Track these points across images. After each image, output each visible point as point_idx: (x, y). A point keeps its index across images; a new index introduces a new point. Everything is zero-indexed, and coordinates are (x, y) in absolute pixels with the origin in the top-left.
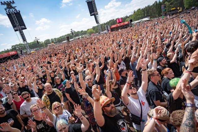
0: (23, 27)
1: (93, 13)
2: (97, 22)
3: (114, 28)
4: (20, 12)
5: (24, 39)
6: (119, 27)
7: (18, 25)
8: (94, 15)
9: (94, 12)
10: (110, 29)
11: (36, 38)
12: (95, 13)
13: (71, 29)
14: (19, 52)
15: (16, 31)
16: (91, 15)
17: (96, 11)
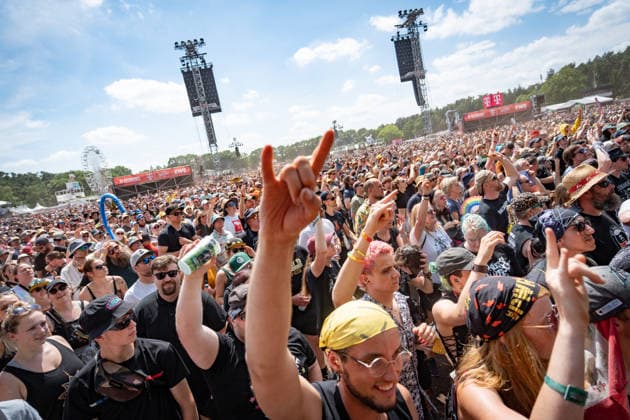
0: (214, 105)
1: (408, 74)
2: (420, 101)
3: (476, 122)
4: (212, 66)
5: (212, 139)
6: (494, 117)
7: (203, 99)
8: (413, 78)
9: (412, 70)
10: (460, 125)
11: (235, 139)
12: (417, 73)
13: (335, 122)
14: (196, 172)
15: (195, 115)
16: (402, 80)
17: (421, 67)
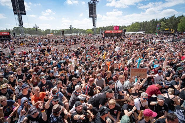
0: (23, 12)
2: (94, 24)
3: (108, 33)
5: (21, 23)
7: (18, 9)
8: (93, 17)
10: (104, 34)
11: (36, 25)
15: (15, 14)
16: (90, 17)
